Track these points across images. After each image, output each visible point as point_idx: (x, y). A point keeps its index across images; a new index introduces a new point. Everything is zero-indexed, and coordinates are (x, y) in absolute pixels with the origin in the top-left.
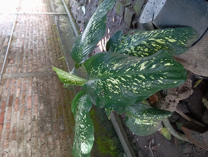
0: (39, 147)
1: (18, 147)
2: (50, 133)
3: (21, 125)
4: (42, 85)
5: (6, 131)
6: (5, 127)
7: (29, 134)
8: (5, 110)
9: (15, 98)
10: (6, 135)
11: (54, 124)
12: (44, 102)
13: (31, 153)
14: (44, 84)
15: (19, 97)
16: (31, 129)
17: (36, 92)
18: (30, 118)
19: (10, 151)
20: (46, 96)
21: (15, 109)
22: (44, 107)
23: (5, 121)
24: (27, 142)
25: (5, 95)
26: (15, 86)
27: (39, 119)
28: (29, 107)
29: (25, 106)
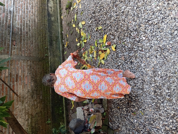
0: (31, 106)
1: (22, 106)
2: (36, 100)
3: (23, 94)
7: (27, 99)
8: (14, 84)
9: (19, 76)
10: (16, 99)
12: (34, 81)
13: (28, 108)
15: (21, 76)
16: (27, 97)
17: (30, 73)
18: (27, 91)
19: (19, 107)
21: (19, 84)
22: (34, 84)
23: (15, 91)
24: (26, 103)
25: (13, 73)
26: (18, 67)
27: (31, 91)
28: (26, 83)
29: (25, 83)
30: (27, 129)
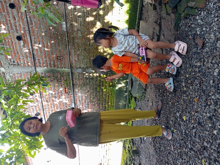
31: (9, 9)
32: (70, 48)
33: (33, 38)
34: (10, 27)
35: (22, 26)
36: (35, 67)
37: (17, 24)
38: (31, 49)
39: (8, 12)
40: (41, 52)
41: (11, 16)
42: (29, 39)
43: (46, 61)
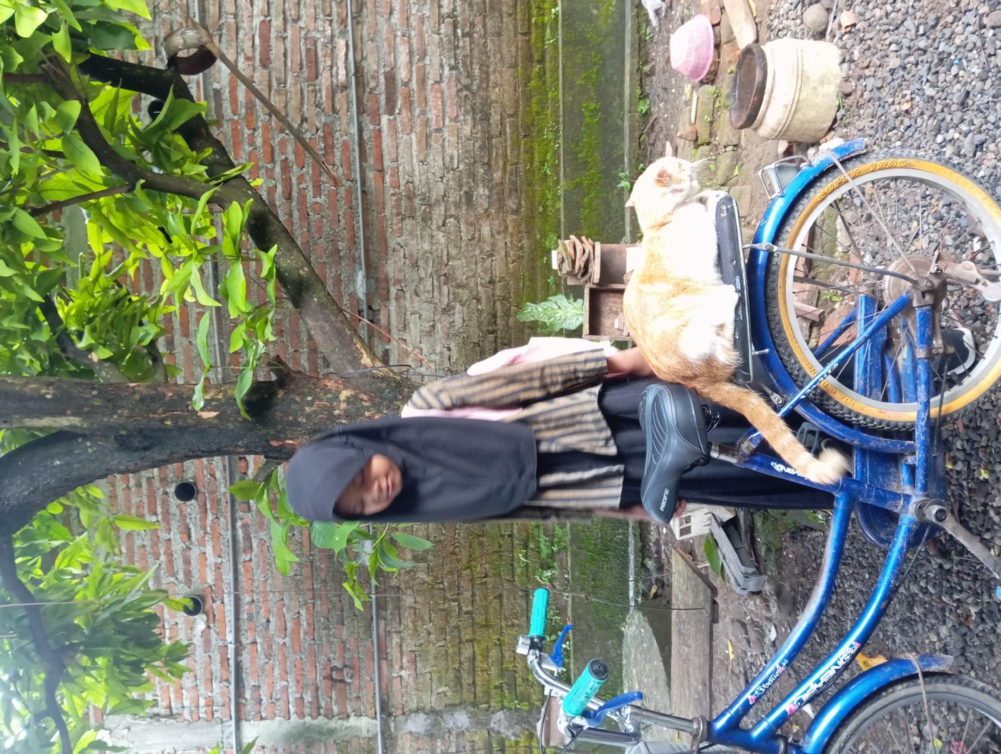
0: (463, 244)
1: (422, 238)
2: (487, 215)
3: (423, 178)
4: (469, 35)
5: (392, 191)
6: (388, 179)
8: (379, 124)
9: (398, 82)
10: (393, 202)
11: (495, 191)
12: (473, 110)
13: (448, 254)
14: (472, 25)
15: (410, 80)
16: (445, 196)
17: (452, 62)
18: (441, 162)
19: (406, 245)
20: (479, 88)
21: (403, 125)
22: (474, 127)
23: (387, 163)
24: (438, 228)
25: (371, 65)
26: (392, 31)
27: (462, 166)
28: (437, 123)
29: (428, 119)
30: (449, 349)
31: (174, 501)
32: (381, 631)
33: (246, 598)
34: (163, 566)
35: (211, 559)
36: (238, 721)
37: (194, 553)
38: (231, 647)
39: (166, 513)
40: (269, 656)
41: (175, 525)
42: (229, 607)
43: (286, 688)
